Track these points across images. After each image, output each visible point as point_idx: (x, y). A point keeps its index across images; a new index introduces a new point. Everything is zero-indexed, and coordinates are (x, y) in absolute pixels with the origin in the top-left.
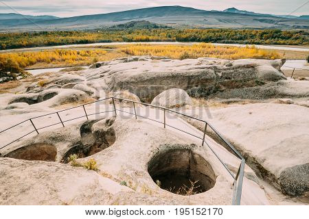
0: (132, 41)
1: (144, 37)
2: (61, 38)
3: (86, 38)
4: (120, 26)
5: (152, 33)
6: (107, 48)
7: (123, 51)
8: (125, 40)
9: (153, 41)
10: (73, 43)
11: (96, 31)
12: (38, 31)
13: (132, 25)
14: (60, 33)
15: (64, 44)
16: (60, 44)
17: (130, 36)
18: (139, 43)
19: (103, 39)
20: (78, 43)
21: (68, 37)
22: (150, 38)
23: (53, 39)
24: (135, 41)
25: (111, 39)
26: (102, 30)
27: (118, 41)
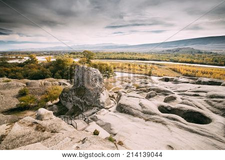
0: (178, 62)
1: (189, 60)
2: (130, 56)
3: (144, 57)
4: (167, 51)
5: (196, 57)
6: (158, 65)
7: (171, 69)
8: (171, 61)
9: (197, 63)
10: (136, 60)
11: (151, 53)
12: (119, 52)
13: (178, 50)
14: (130, 54)
15: (131, 60)
16: (129, 59)
17: (176, 58)
18: (184, 64)
19: (155, 59)
20: (139, 60)
21: (134, 56)
22: (195, 61)
23: (126, 56)
24: (180, 62)
25: (161, 59)
26: (155, 53)
27: (166, 61)
